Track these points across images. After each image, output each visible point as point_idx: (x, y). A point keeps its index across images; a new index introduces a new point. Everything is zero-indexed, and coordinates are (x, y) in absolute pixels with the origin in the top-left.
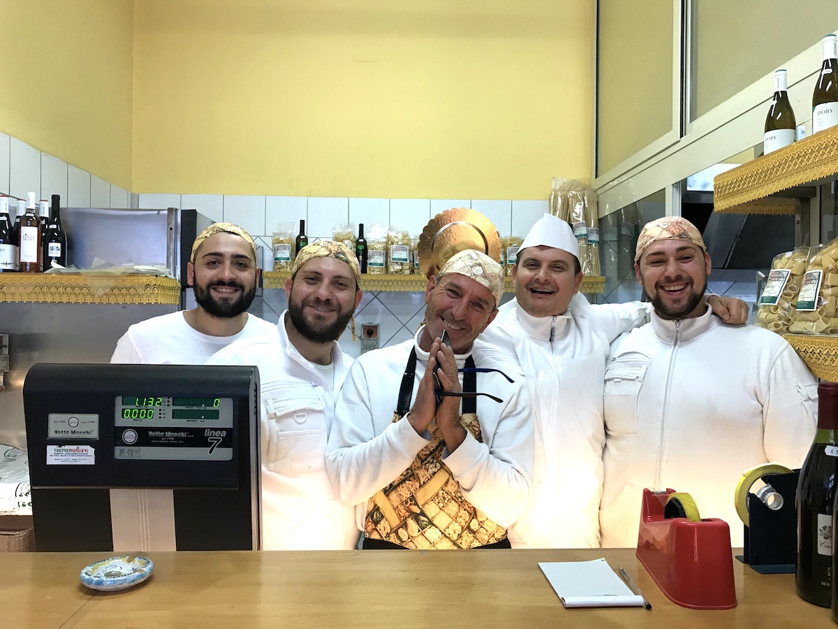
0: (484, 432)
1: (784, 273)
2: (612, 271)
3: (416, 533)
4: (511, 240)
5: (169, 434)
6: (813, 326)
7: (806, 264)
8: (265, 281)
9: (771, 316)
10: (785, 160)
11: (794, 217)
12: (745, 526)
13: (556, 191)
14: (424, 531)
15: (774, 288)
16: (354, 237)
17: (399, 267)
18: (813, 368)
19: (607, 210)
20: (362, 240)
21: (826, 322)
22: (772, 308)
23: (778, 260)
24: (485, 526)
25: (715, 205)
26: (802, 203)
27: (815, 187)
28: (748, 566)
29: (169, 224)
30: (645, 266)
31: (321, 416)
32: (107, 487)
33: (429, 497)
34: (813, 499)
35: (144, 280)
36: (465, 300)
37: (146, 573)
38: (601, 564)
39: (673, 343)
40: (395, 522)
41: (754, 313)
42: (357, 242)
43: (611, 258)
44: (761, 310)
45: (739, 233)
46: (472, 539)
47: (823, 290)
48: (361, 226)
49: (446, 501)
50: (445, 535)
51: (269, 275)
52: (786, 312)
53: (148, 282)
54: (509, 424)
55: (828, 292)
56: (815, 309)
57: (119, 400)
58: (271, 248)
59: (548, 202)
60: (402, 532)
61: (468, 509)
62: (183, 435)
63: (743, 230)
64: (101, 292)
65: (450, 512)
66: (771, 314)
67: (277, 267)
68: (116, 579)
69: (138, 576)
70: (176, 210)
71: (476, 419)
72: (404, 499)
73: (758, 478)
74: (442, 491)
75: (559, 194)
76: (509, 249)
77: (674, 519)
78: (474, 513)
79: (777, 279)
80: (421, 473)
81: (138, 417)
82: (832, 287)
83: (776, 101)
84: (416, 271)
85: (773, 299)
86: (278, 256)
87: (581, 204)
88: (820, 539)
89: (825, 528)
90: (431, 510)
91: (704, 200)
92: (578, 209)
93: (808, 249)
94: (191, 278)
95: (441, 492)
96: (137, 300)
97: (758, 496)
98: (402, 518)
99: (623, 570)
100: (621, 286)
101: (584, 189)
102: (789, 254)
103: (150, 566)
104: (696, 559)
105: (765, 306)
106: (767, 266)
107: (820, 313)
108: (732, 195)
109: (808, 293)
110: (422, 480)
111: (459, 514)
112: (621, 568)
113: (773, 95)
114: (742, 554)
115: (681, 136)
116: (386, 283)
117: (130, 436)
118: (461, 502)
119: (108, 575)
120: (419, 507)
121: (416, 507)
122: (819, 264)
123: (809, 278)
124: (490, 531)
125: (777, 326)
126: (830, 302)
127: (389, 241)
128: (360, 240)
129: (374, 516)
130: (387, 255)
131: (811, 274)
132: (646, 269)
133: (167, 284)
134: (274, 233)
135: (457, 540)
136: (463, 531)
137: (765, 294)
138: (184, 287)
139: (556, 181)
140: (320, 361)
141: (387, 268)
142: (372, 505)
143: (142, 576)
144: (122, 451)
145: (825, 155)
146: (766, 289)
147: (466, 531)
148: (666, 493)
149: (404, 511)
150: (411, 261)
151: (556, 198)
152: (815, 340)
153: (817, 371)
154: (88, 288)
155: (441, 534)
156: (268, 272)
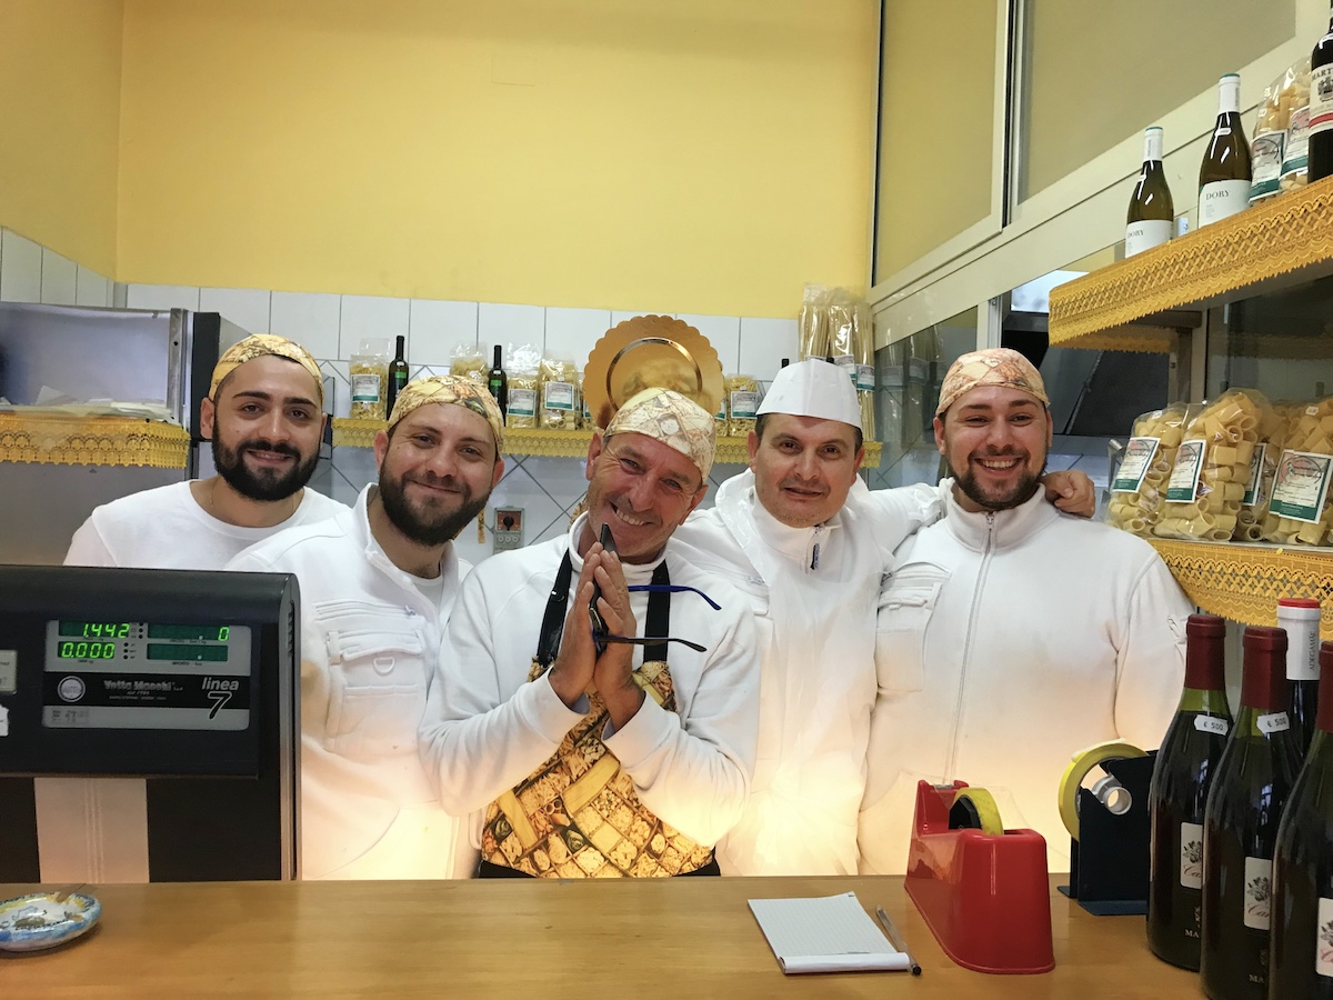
0: (679, 691)
1: (1149, 443)
2: (893, 434)
3: (562, 859)
4: (737, 380)
5: (139, 685)
6: (1190, 526)
7: (1182, 430)
8: (337, 435)
9: (1130, 509)
10: (1155, 269)
11: (1167, 357)
12: (1072, 839)
13: (809, 305)
14: (575, 854)
15: (1134, 467)
16: (486, 367)
17: (557, 418)
18: (1190, 592)
19: (888, 337)
20: (499, 372)
21: (1208, 521)
22: (1130, 498)
23: (1141, 423)
24: (676, 845)
25: (1050, 335)
26: (1180, 336)
27: (1200, 313)
28: (1075, 903)
29: (172, 335)
30: (954, 425)
31: (419, 664)
32: (30, 775)
33: (585, 800)
34: (1175, 799)
35: (126, 427)
36: (651, 477)
37: (86, 921)
38: (848, 903)
39: (983, 549)
40: (531, 840)
41: (1105, 505)
42: (491, 376)
43: (892, 413)
44: (1113, 500)
45: (1089, 380)
46: (653, 866)
47: (1206, 471)
48: (498, 349)
49: (613, 807)
50: (610, 862)
51: (342, 424)
52: (1151, 504)
53: (133, 430)
54: (719, 677)
55: (1213, 474)
56: (1193, 501)
57: (53, 627)
58: (348, 379)
59: (797, 321)
60: (540, 856)
61: (649, 819)
62: (165, 686)
63: (1094, 375)
64: (50, 444)
65: (620, 824)
66: (1128, 508)
67: (357, 411)
68: (33, 931)
69: (71, 927)
70: (186, 312)
71: (666, 671)
72: (545, 803)
73: (1095, 764)
74: (607, 791)
75: (815, 309)
76: (734, 394)
77: (964, 831)
78: (658, 826)
79: (1139, 452)
80: (574, 761)
81: (87, 656)
82: (1219, 466)
83: (1145, 176)
84: (585, 425)
85: (1133, 484)
86: (359, 394)
87: (847, 328)
88: (1185, 862)
89: (1191, 845)
90: (589, 822)
91: (1037, 326)
92: (843, 334)
93: (1186, 408)
94: (207, 426)
95: (605, 792)
96: (113, 460)
97: (1094, 793)
98: (541, 834)
99: (881, 912)
100: (908, 459)
101: (853, 304)
102: (1157, 415)
103: (94, 909)
104: (994, 892)
105: (1120, 494)
106: (1125, 432)
107: (1201, 507)
108: (1077, 319)
109: (1184, 476)
110: (575, 773)
111: (634, 828)
112: (879, 909)
113: (1141, 166)
114: (1067, 883)
115: (1004, 225)
116: (536, 443)
117: (72, 689)
118: (636, 807)
119: (22, 924)
120: (568, 816)
121: (564, 816)
122: (1201, 431)
123: (1186, 452)
124: (685, 852)
125: (1136, 525)
126: (1216, 490)
127: (543, 376)
128: (495, 372)
129: (497, 827)
130: (539, 398)
131: (1188, 446)
132: (957, 429)
133: (165, 433)
134: (352, 356)
135: (629, 869)
136: (639, 854)
137: (1121, 476)
138: (196, 440)
139: (810, 289)
140: (422, 572)
141: (538, 418)
142: (495, 811)
143: (78, 926)
144: (56, 714)
145: (1214, 262)
146: (1123, 468)
147: (645, 854)
148: (953, 788)
149: (544, 823)
150: (577, 409)
151: (809, 316)
152: (1190, 548)
153: (1196, 596)
154: (27, 437)
155: (603, 859)
156: (340, 420)
